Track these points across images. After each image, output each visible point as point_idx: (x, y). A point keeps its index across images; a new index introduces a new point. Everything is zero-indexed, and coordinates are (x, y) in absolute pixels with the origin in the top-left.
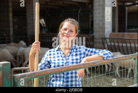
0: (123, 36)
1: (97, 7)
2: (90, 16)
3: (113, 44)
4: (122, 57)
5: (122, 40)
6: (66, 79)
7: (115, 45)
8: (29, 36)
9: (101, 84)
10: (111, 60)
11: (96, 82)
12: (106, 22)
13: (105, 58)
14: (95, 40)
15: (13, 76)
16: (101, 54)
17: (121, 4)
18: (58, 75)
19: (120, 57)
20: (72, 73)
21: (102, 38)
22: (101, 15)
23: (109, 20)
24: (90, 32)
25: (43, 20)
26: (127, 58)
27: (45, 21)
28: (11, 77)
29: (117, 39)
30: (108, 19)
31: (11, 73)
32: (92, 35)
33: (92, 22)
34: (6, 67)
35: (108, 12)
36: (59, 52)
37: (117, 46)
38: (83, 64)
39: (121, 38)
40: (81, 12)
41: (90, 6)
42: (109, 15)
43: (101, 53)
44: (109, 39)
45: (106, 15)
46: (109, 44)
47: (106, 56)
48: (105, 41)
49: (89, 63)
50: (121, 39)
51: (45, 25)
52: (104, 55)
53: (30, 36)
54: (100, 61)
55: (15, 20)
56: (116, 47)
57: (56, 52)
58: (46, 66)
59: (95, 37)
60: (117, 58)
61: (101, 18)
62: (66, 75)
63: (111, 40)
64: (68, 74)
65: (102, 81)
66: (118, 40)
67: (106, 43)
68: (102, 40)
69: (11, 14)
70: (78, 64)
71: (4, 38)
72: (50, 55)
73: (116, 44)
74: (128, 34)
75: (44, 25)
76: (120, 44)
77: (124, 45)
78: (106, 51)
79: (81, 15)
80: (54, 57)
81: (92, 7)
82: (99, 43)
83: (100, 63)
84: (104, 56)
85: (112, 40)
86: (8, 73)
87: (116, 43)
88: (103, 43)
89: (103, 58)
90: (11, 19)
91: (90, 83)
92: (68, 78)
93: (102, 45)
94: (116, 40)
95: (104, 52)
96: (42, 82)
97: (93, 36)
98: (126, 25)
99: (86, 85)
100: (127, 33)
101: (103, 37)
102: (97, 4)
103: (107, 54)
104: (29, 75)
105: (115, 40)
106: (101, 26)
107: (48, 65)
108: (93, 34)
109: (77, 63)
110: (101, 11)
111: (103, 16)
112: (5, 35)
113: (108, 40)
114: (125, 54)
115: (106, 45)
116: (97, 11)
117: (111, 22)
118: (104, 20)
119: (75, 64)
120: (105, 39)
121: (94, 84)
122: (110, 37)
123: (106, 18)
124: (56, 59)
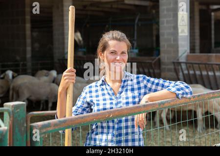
0: (209, 58)
1: (165, 12)
2: (154, 27)
3: (191, 72)
4: (207, 94)
5: (207, 66)
6: (117, 130)
7: (195, 75)
8: (56, 60)
9: (175, 138)
10: (190, 98)
11: (166, 135)
12: (179, 37)
13: (180, 96)
14: (163, 67)
15: (31, 126)
16: (173, 89)
17: (204, 7)
18: (105, 125)
19: (204, 94)
20: (127, 121)
21: (174, 63)
22: (172, 25)
23: (185, 33)
24: (155, 52)
25: (79, 34)
26: (216, 95)
27: (82, 36)
28: (27, 127)
29: (199, 64)
30: (183, 31)
31: (27, 121)
32: (157, 58)
33: (158, 37)
34: (18, 110)
35: (183, 21)
36: (104, 87)
37: (199, 75)
38: (144, 106)
39: (204, 62)
40: (139, 20)
41: (154, 11)
42: (185, 25)
43: (173, 87)
44: (186, 63)
45: (180, 25)
46: (186, 72)
47: (181, 92)
48: (180, 67)
49: (153, 104)
50: (205, 64)
51: (82, 42)
52: (178, 90)
53: (59, 60)
54: (172, 101)
55: (35, 34)
56: (198, 77)
57: (99, 88)
58: (84, 110)
59: (162, 60)
60: (199, 96)
61: (172, 30)
62: (118, 123)
63: (188, 65)
64: (120, 122)
65: (175, 133)
66: (201, 66)
67: (180, 71)
68: (174, 65)
69: (28, 26)
70: (136, 105)
71: (16, 63)
72: (90, 92)
73: (198, 73)
74: (216, 56)
75: (80, 41)
76: (204, 73)
77: (211, 74)
78: (181, 84)
79: (140, 25)
80: (97, 96)
81: (158, 12)
82: (169, 70)
83: (172, 103)
84: (177, 92)
85: (190, 67)
86: (22, 121)
87: (197, 70)
88: (176, 71)
89: (177, 96)
90: (28, 32)
91: (155, 137)
92: (120, 128)
93: (175, 74)
94: (197, 65)
95: (177, 85)
96: (78, 135)
97: (159, 60)
98: (213, 41)
99: (149, 140)
100: (214, 54)
101: (175, 61)
102: (165, 7)
103: (182, 89)
104: (55, 125)
105: (195, 65)
106: (172, 42)
107: (87, 109)
108: (159, 57)
109: (134, 103)
110: (171, 19)
111: (176, 27)
112: (18, 58)
113: (184, 66)
114: (212, 89)
115: (181, 74)
116: (165, 20)
117: (187, 36)
118: (177, 33)
119: (131, 105)
120: (179, 63)
121: (163, 138)
122: (187, 60)
123: (180, 31)
124: (101, 98)
